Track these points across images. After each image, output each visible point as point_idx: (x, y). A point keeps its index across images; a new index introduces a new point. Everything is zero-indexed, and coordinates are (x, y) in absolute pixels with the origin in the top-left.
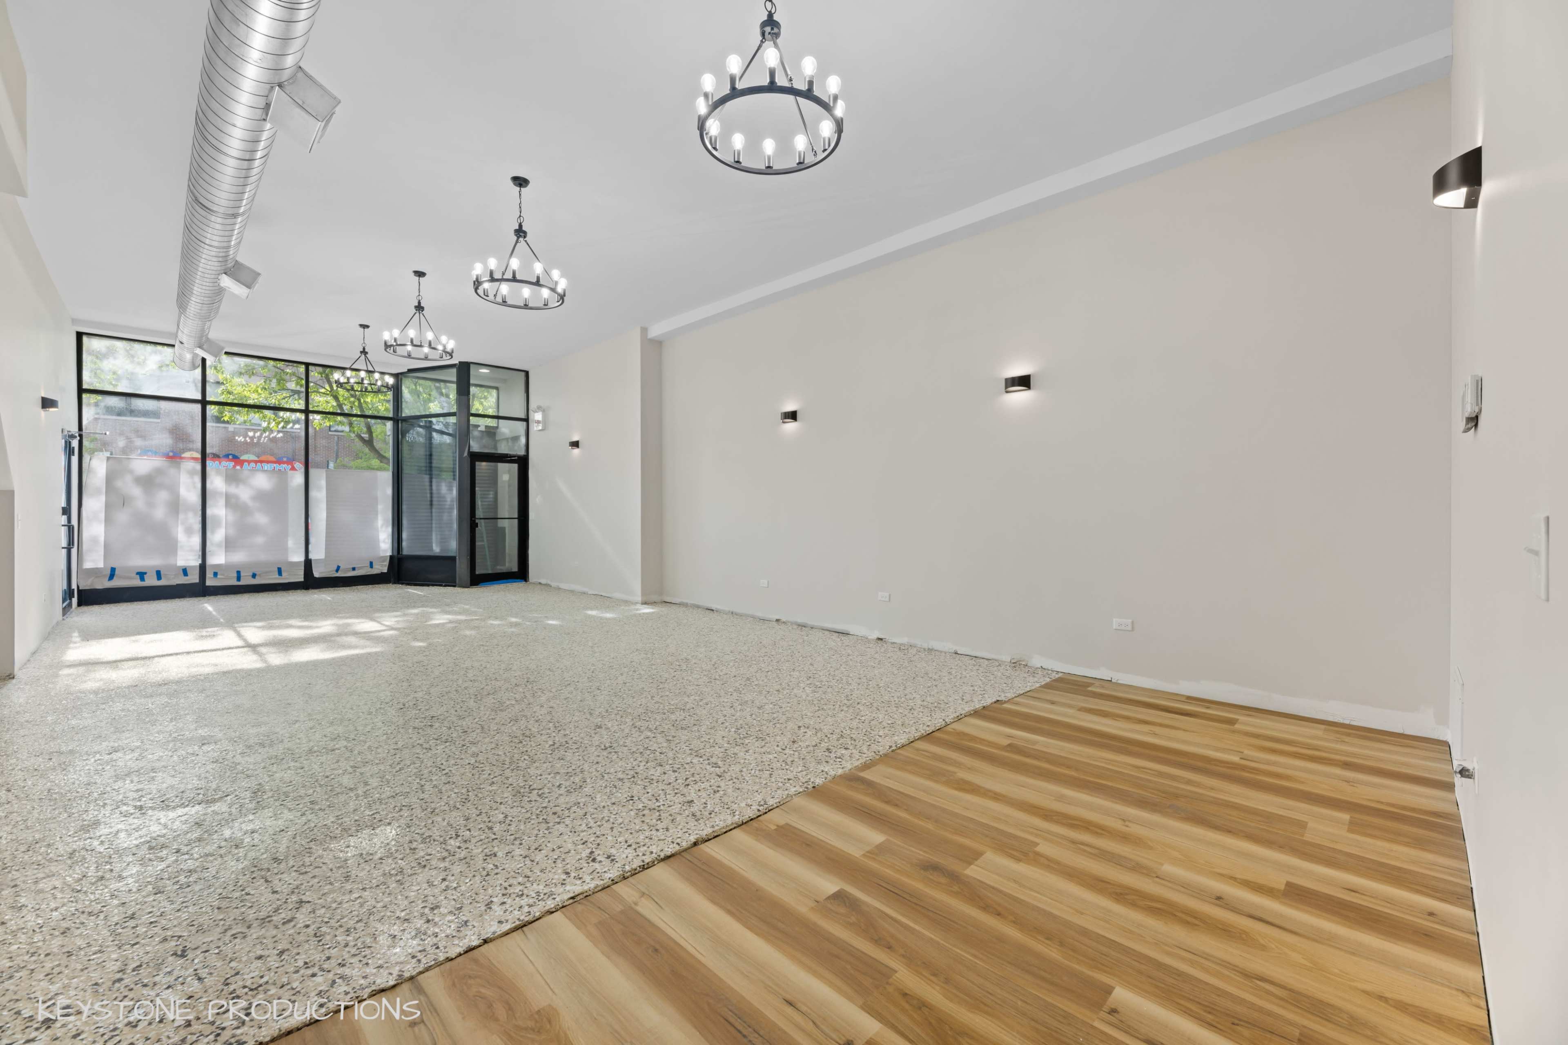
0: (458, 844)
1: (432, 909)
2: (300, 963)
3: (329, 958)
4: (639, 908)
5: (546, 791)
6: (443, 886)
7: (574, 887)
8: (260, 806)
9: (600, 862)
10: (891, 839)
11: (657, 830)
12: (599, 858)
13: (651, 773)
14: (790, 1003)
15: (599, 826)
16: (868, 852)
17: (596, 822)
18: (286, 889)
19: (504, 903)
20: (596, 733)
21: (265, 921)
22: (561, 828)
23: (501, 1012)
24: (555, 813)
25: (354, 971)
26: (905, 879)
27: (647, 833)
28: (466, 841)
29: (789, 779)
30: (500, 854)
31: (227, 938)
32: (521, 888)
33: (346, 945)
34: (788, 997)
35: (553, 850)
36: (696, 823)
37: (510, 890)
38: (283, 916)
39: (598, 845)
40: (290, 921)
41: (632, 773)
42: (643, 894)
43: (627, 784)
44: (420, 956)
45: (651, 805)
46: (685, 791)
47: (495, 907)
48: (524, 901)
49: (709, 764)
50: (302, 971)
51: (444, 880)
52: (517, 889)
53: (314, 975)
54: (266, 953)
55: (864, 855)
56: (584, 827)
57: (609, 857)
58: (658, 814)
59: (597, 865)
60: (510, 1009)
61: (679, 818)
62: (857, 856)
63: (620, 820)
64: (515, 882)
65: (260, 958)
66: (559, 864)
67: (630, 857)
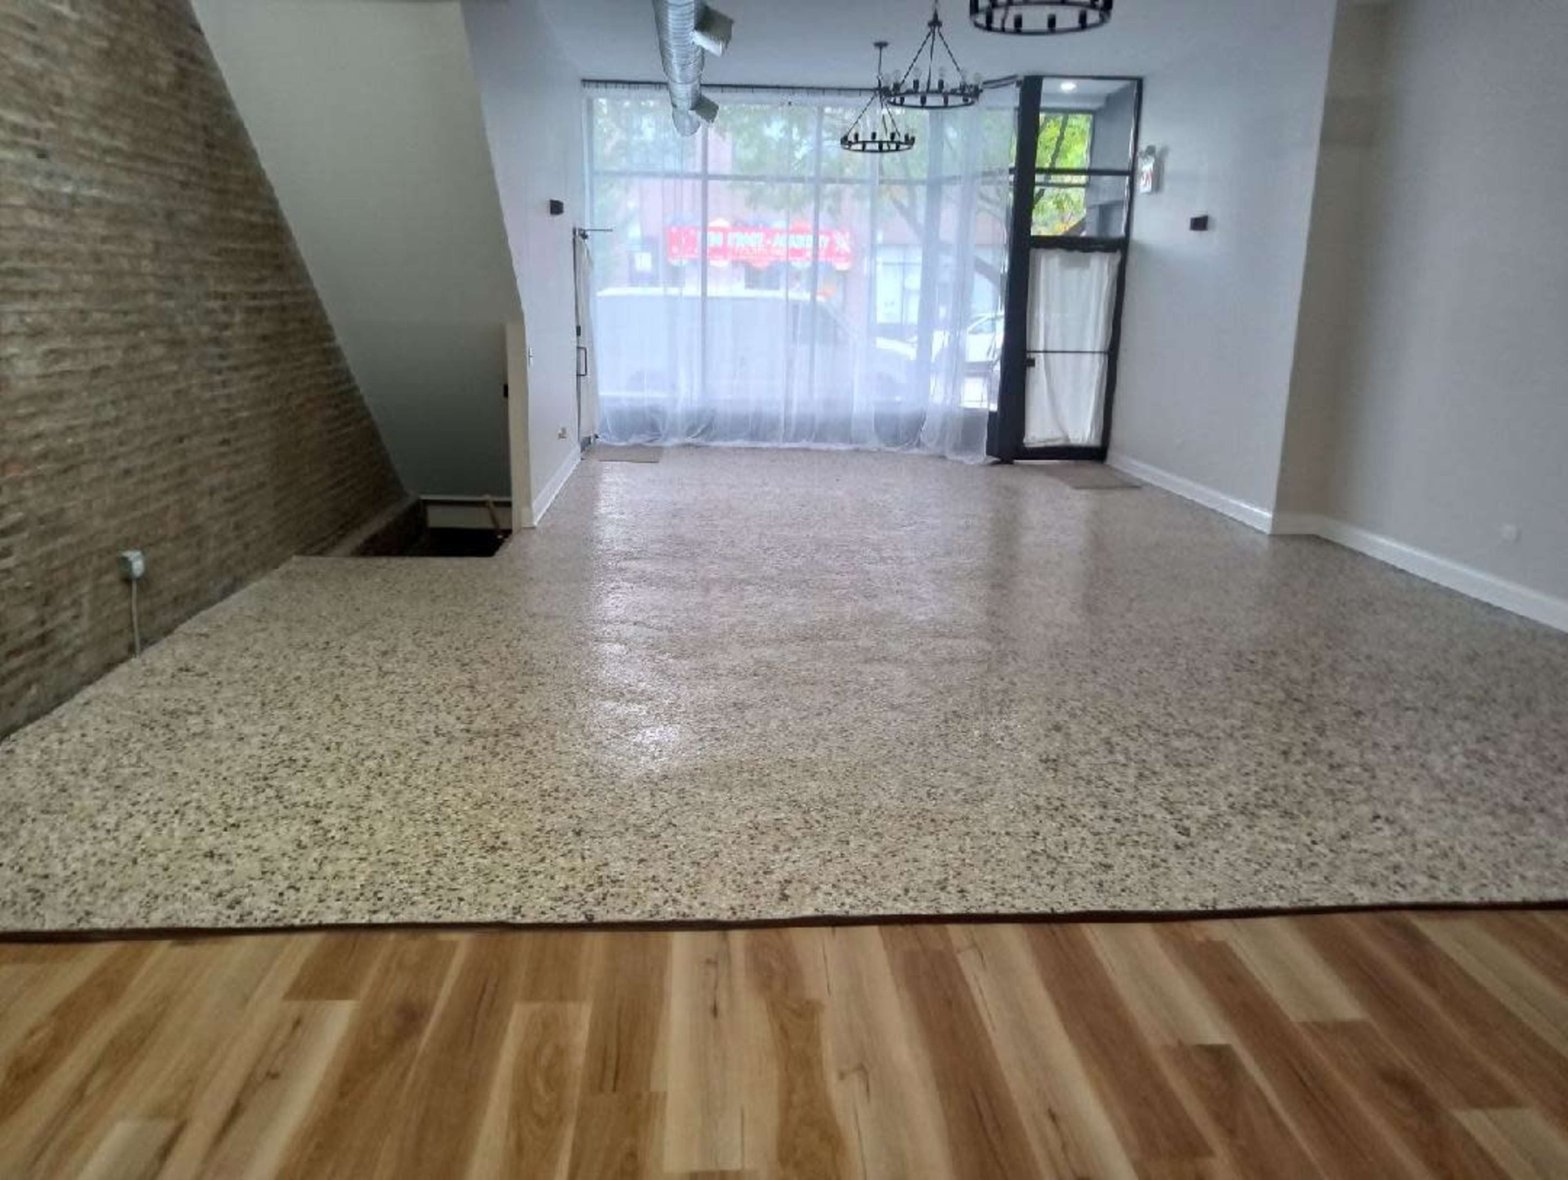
0: (818, 818)
1: (765, 873)
2: (650, 875)
3: (670, 880)
4: (960, 957)
5: (941, 791)
6: (786, 855)
7: (903, 907)
8: (671, 721)
9: (949, 893)
10: (1375, 1025)
11: (1040, 884)
12: (950, 888)
13: (1083, 812)
14: (1053, 1117)
15: (973, 853)
16: (1314, 1023)
17: (972, 848)
18: (662, 807)
19: (830, 894)
20: (1046, 736)
21: (638, 829)
22: (930, 839)
23: (777, 985)
24: (933, 820)
25: (685, 900)
26: (1337, 1076)
27: (1023, 883)
28: (826, 818)
29: (1281, 887)
30: (852, 845)
31: (610, 833)
32: (853, 885)
33: (688, 875)
34: (1055, 1109)
35: (907, 861)
36: (1095, 895)
37: (844, 884)
38: (653, 829)
39: (959, 874)
40: (656, 837)
41: (1057, 803)
42: (974, 945)
43: (1041, 816)
44: (738, 909)
45: (1054, 851)
46: (1112, 849)
47: (819, 894)
48: (848, 900)
49: (1176, 827)
50: (649, 883)
51: (790, 850)
52: (850, 886)
53: (656, 889)
54: (631, 856)
55: (1304, 1024)
56: (956, 848)
57: (962, 891)
58: (1054, 865)
59: (943, 895)
60: (786, 988)
61: (1078, 880)
62: (1292, 1018)
63: (1003, 856)
64: (851, 877)
65: (625, 858)
66: (904, 879)
67: (986, 900)
